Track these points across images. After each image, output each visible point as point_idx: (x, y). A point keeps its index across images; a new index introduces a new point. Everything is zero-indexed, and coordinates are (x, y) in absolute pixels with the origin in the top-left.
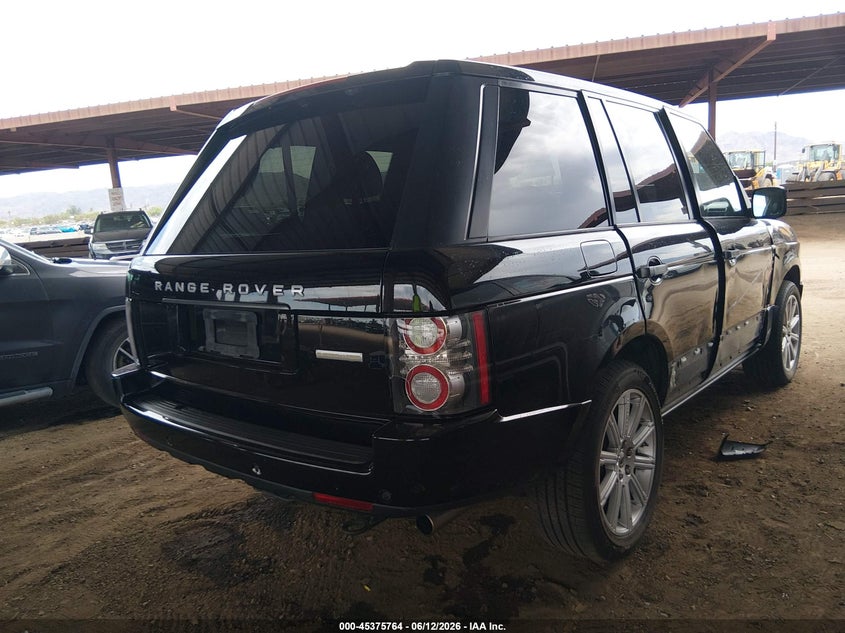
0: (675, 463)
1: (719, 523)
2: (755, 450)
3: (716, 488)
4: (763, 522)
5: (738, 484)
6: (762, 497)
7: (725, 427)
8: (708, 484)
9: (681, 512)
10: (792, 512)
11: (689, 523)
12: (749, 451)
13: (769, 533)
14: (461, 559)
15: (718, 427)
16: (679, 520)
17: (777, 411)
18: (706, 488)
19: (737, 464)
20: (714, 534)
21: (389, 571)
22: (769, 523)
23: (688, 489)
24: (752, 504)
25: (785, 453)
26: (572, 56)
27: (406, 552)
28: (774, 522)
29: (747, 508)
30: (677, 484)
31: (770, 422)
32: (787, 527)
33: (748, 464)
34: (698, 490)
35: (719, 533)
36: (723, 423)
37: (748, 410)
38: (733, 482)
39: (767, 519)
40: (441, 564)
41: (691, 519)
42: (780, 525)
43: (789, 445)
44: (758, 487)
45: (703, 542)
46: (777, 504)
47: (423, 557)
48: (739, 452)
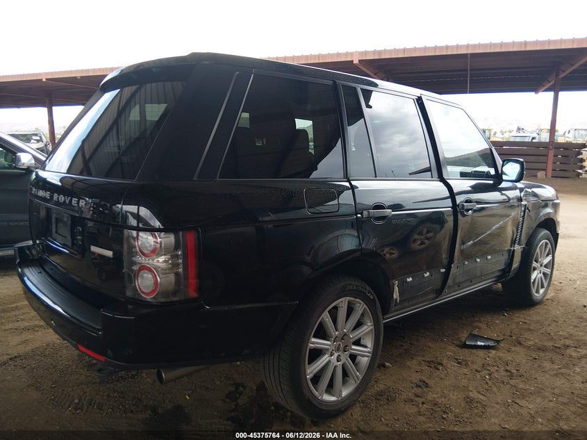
0: (430, 344)
1: (439, 389)
2: (491, 343)
3: (449, 366)
4: (471, 394)
5: (467, 365)
6: (478, 377)
7: (480, 325)
8: (444, 362)
9: (416, 378)
10: (495, 389)
11: (418, 386)
12: (487, 344)
13: (469, 401)
14: (255, 387)
15: (476, 324)
16: (412, 383)
17: (525, 319)
18: (442, 365)
19: (474, 351)
20: (431, 396)
21: (207, 388)
22: (474, 395)
23: (429, 363)
24: (469, 380)
25: (513, 349)
26: (449, 53)
27: (223, 378)
28: (477, 394)
29: (464, 382)
30: (424, 359)
31: (515, 326)
32: (485, 399)
33: (481, 353)
34: (435, 365)
35: (435, 396)
36: (480, 322)
37: (504, 315)
38: (464, 363)
39: (475, 392)
40: (241, 389)
41: (420, 384)
42: (482, 397)
43: (520, 344)
44: (479, 369)
45: (420, 400)
46: (487, 383)
47: (232, 382)
48: (479, 343)
